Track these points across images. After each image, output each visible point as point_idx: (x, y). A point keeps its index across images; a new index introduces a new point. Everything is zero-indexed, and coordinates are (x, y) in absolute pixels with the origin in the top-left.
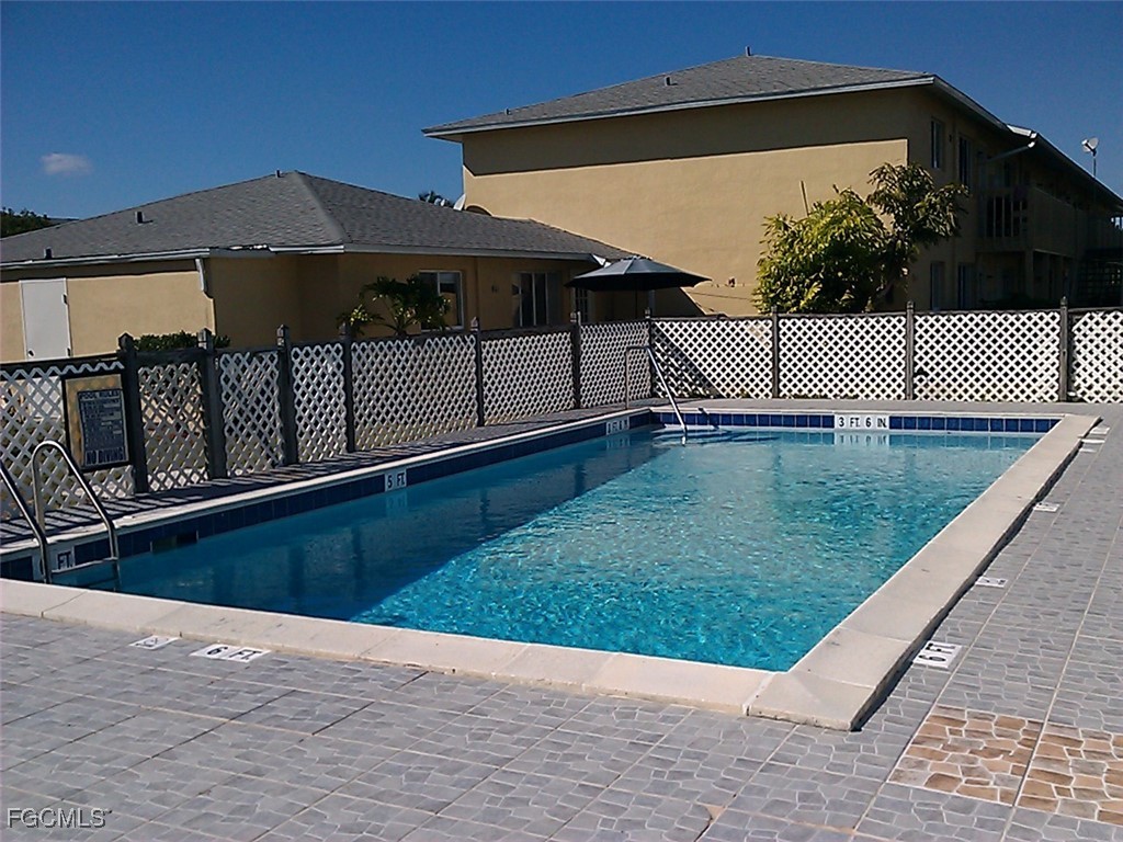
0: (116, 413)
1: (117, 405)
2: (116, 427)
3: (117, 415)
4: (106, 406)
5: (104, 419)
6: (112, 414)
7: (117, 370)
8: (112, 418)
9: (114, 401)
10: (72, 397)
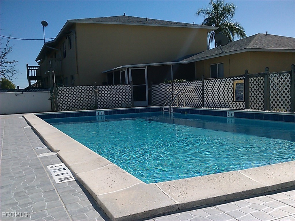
0: (242, 89)
1: (242, 87)
2: (242, 92)
3: (242, 90)
4: (240, 87)
5: (240, 90)
6: (241, 89)
7: (243, 79)
8: (241, 90)
9: (242, 86)
10: (235, 85)
